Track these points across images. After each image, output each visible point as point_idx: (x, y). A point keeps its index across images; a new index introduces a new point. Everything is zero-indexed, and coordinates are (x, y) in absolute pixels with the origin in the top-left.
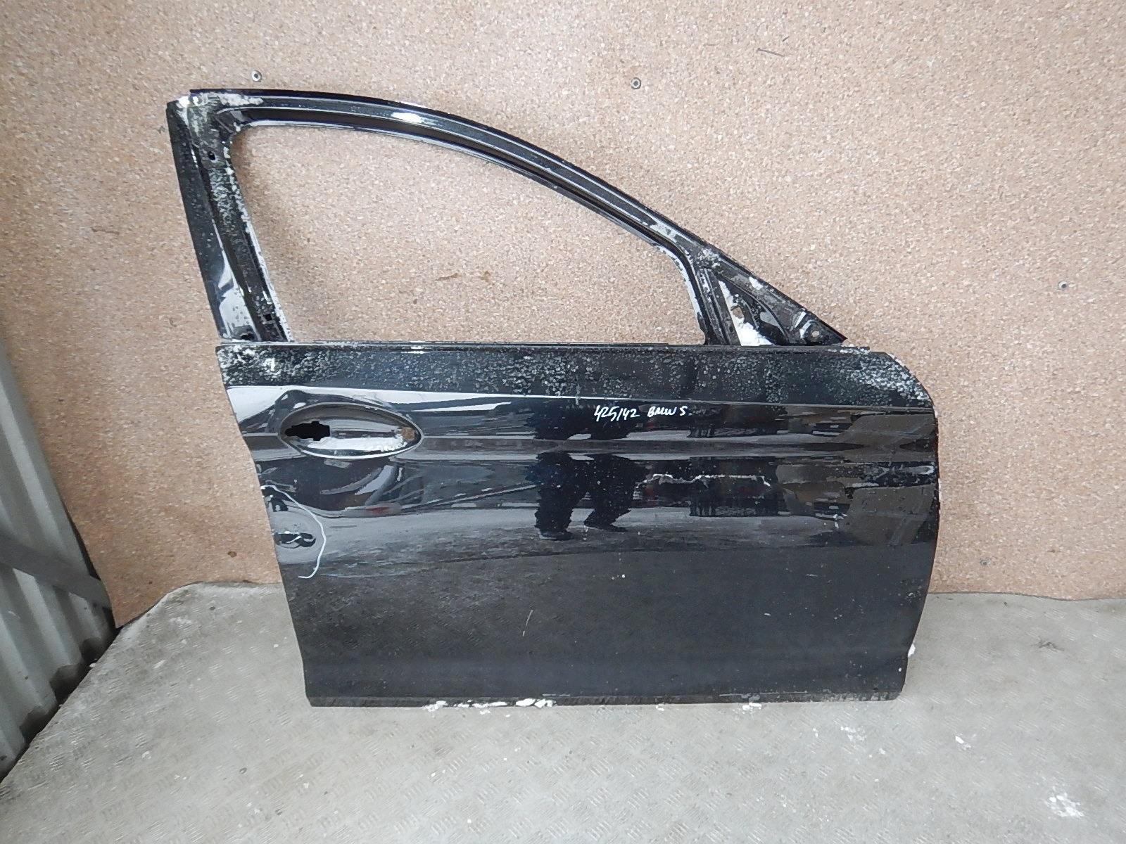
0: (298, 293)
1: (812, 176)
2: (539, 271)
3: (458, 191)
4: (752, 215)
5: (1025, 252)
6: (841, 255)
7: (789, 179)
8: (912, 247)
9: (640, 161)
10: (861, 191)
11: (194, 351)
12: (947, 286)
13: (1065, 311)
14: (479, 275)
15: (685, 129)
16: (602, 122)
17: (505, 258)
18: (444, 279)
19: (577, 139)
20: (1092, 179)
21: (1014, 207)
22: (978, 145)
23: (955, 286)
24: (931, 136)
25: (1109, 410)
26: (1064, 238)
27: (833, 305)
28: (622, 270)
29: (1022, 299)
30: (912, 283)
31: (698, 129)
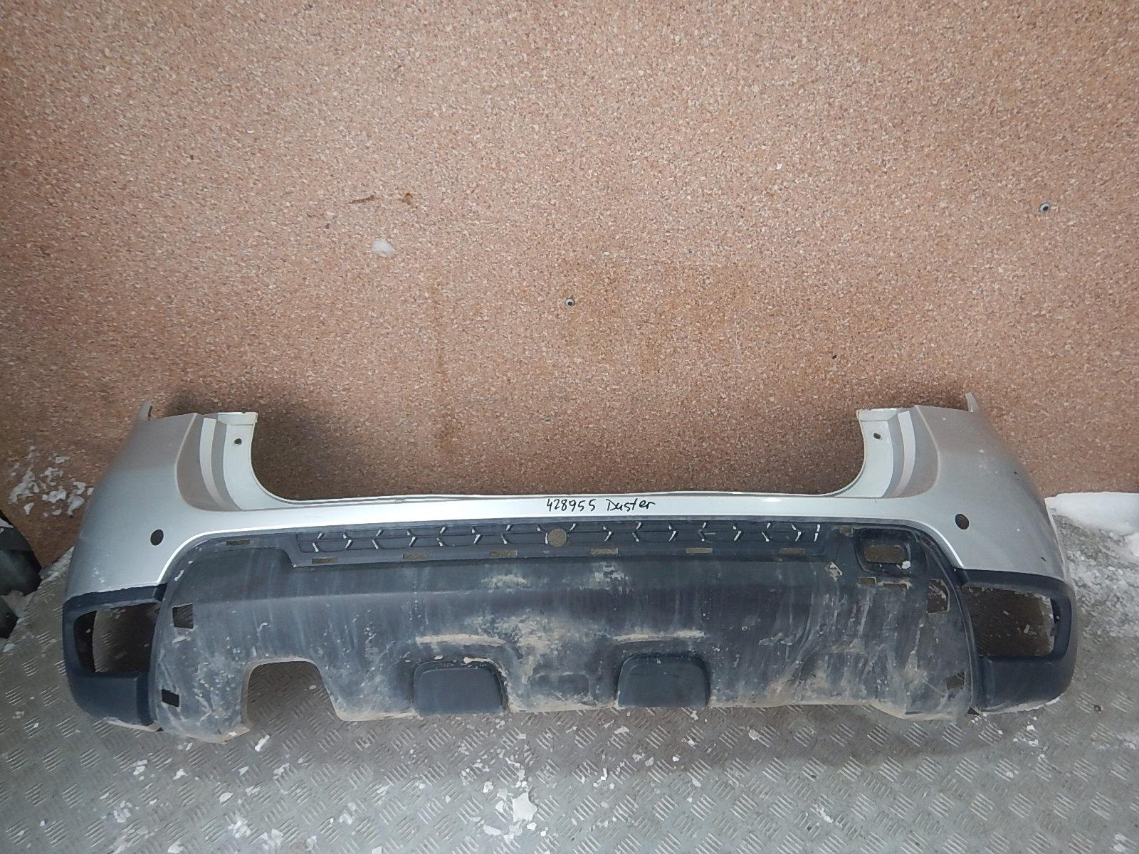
0: (188, 217)
1: (783, 85)
2: (468, 192)
3: (367, 100)
4: (712, 131)
5: (1010, 172)
6: (810, 175)
7: (756, 89)
8: (888, 166)
9: (583, 66)
10: (837, 104)
11: (77, 282)
12: (922, 208)
13: (1042, 234)
14: (399, 196)
15: (637, 28)
16: (536, 18)
17: (428, 178)
18: (359, 201)
19: (505, 39)
20: (1093, 93)
21: (1003, 124)
22: (973, 52)
23: (931, 208)
24: (921, 41)
25: (1070, 333)
26: (1054, 158)
27: (799, 229)
28: (564, 191)
29: (1000, 222)
30: (885, 205)
31: (652, 29)
